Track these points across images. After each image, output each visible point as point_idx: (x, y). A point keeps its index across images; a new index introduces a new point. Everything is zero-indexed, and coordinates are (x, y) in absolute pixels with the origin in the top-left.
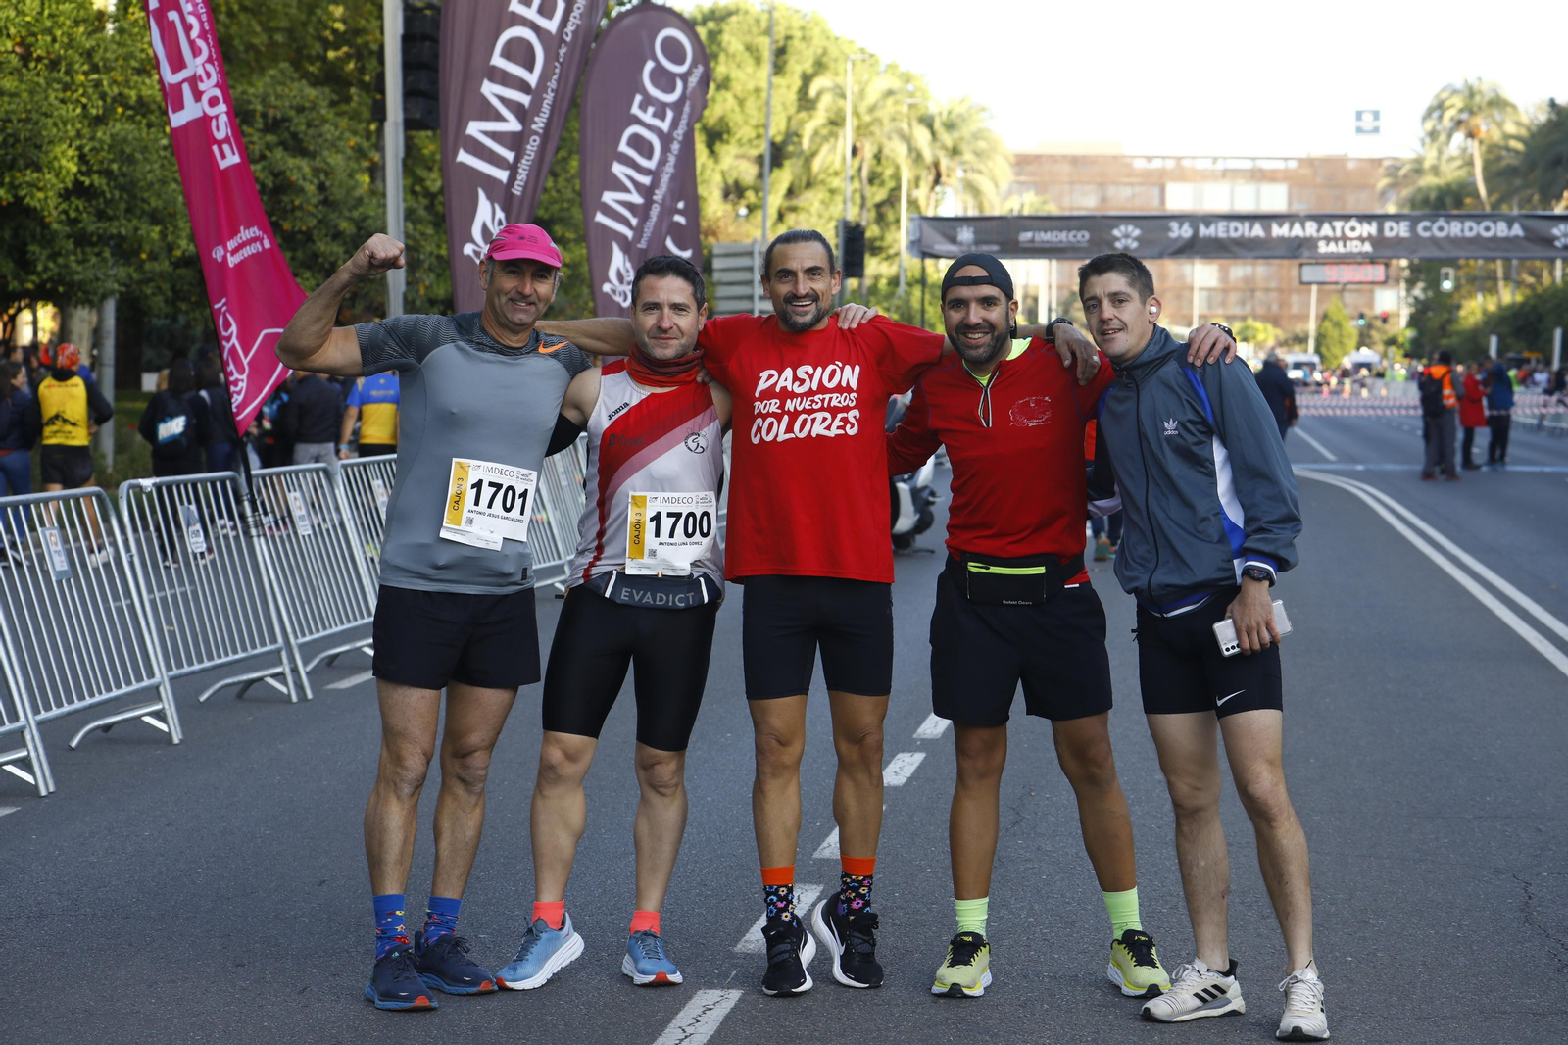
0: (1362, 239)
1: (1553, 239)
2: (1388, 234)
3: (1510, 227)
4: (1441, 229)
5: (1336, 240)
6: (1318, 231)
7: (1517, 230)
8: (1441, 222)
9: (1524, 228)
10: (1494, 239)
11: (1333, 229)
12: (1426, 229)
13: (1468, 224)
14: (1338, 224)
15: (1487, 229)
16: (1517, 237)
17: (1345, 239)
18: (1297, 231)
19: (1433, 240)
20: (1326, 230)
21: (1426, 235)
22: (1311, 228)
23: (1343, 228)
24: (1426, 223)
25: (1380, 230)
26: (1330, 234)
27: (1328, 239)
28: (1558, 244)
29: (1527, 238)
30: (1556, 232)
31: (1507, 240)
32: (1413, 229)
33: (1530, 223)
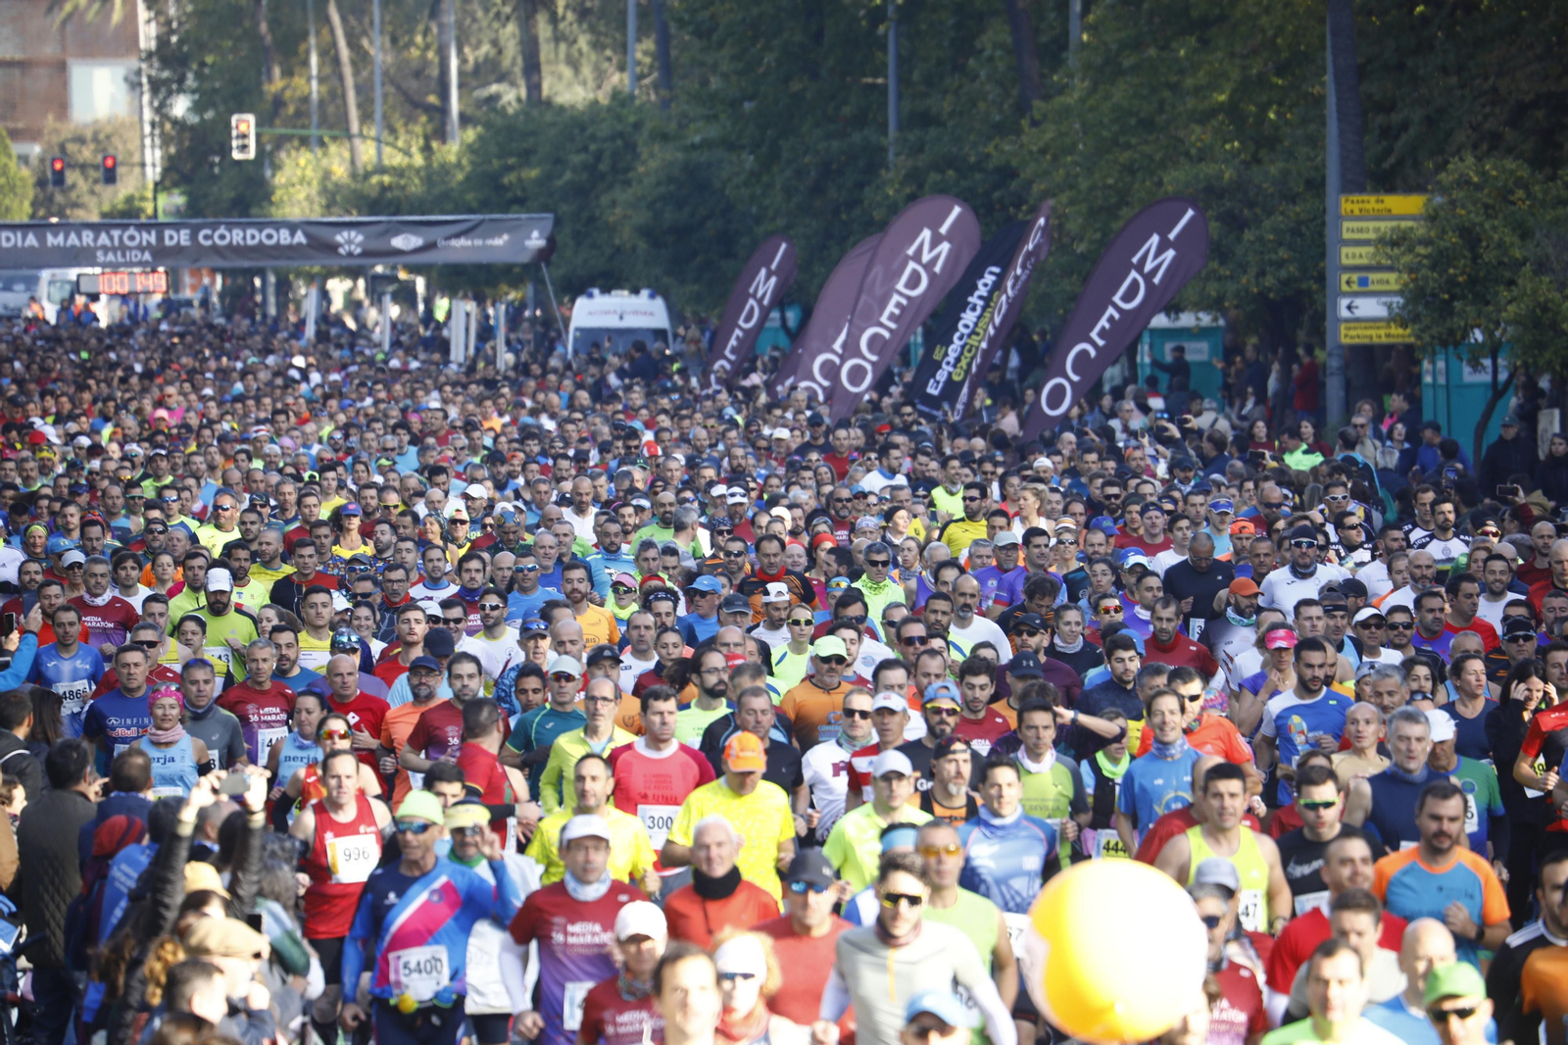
0: (141, 249)
1: (337, 246)
2: (167, 242)
3: (293, 235)
4: (222, 237)
5: (114, 249)
6: (96, 239)
7: (300, 238)
8: (222, 230)
9: (307, 235)
10: (277, 246)
11: (111, 238)
12: (206, 237)
13: (249, 232)
14: (116, 233)
15: (270, 237)
16: (300, 245)
17: (123, 248)
18: (73, 239)
19: (215, 248)
20: (103, 239)
21: (209, 243)
22: (88, 237)
23: (121, 238)
24: (208, 232)
25: (160, 238)
26: (108, 243)
27: (106, 249)
28: (341, 251)
29: (309, 245)
30: (339, 238)
31: (290, 247)
32: (194, 237)
33: (313, 230)
